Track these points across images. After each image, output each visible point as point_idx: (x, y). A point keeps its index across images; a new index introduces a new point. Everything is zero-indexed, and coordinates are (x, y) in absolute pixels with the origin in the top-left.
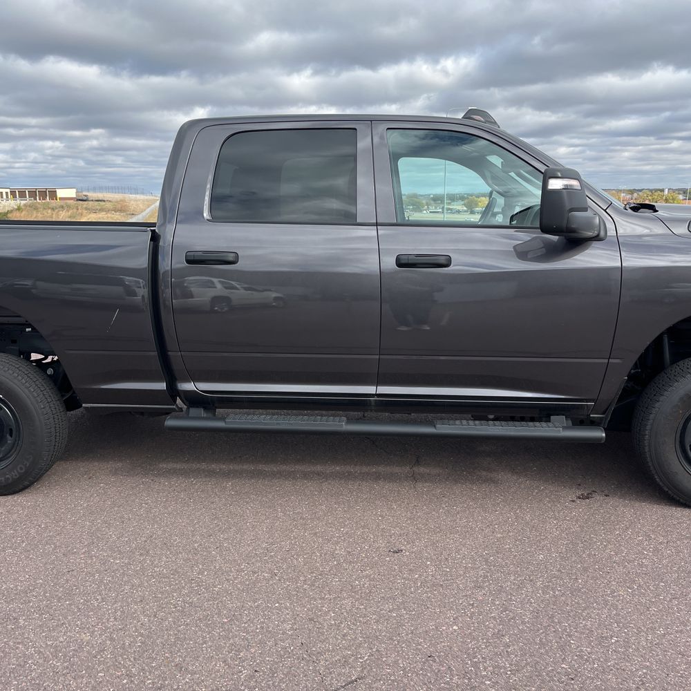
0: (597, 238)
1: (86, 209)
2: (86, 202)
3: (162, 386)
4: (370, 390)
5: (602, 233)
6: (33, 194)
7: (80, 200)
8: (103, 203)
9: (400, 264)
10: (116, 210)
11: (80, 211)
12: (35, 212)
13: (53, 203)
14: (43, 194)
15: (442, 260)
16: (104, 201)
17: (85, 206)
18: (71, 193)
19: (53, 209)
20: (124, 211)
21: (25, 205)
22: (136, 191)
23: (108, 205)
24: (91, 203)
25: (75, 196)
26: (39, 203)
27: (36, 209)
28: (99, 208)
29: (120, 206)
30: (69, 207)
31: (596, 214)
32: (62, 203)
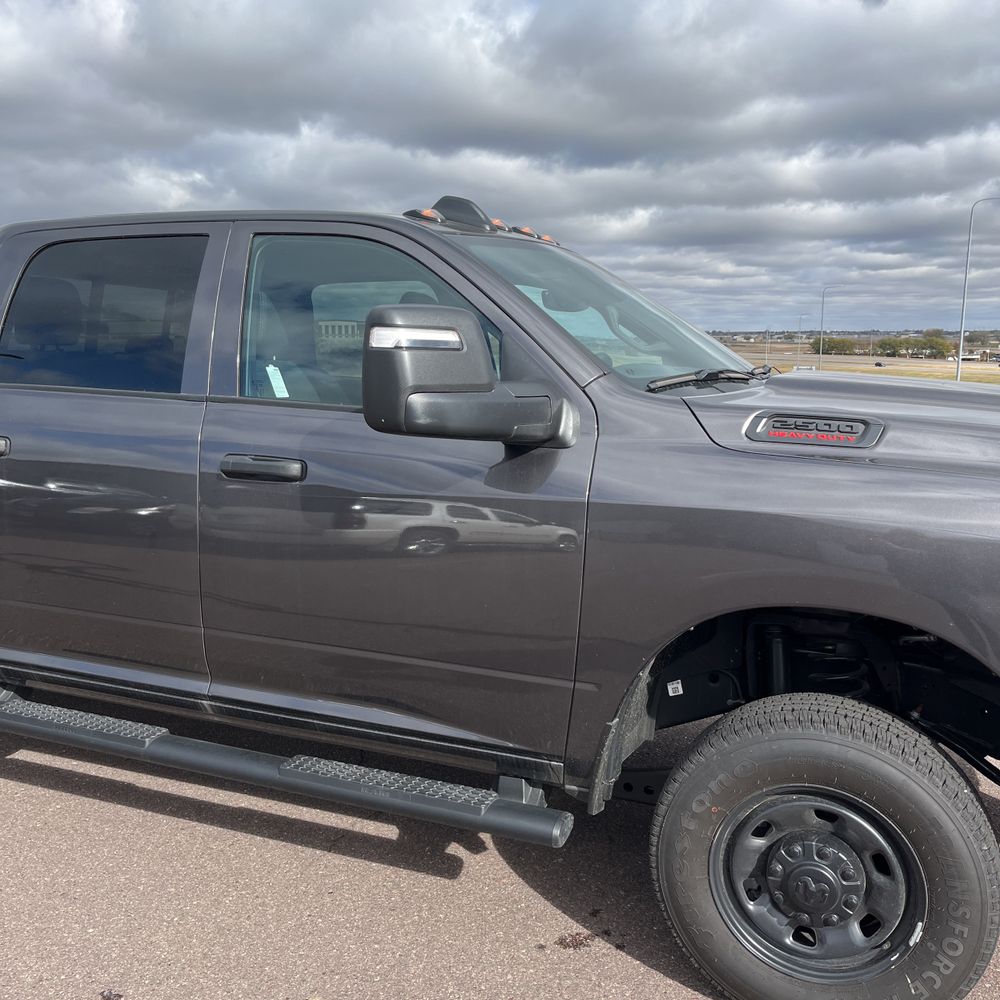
0: (554, 443)
15: (293, 470)
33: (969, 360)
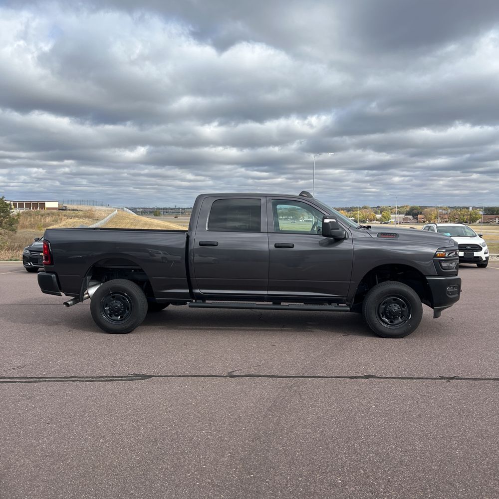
0: (345, 238)
1: (65, 215)
2: (66, 211)
3: (188, 291)
4: (265, 292)
5: (347, 237)
6: (28, 205)
7: (61, 210)
8: (76, 212)
9: (276, 246)
10: (86, 217)
11: (60, 217)
12: (29, 217)
13: (43, 211)
14: (36, 205)
15: (291, 246)
16: (78, 210)
17: (64, 214)
18: (55, 205)
19: (42, 215)
20: (92, 218)
21: (23, 212)
22: (98, 203)
23: (80, 213)
24: (68, 211)
25: (57, 207)
26: (33, 212)
27: (30, 215)
28: (74, 215)
29: (89, 214)
30: (53, 214)
31: (345, 230)
32: (49, 211)
33: (308, 221)
